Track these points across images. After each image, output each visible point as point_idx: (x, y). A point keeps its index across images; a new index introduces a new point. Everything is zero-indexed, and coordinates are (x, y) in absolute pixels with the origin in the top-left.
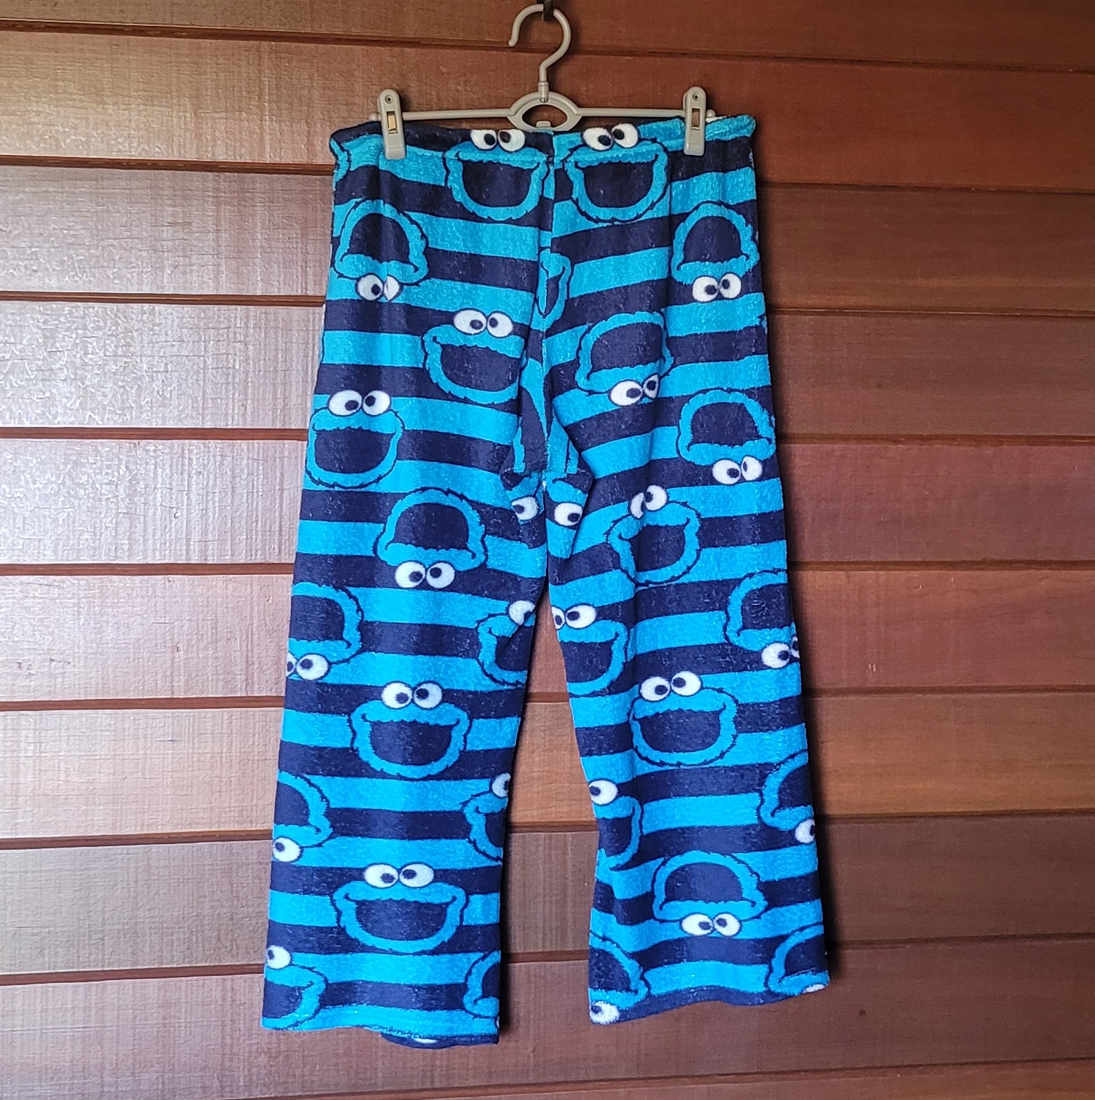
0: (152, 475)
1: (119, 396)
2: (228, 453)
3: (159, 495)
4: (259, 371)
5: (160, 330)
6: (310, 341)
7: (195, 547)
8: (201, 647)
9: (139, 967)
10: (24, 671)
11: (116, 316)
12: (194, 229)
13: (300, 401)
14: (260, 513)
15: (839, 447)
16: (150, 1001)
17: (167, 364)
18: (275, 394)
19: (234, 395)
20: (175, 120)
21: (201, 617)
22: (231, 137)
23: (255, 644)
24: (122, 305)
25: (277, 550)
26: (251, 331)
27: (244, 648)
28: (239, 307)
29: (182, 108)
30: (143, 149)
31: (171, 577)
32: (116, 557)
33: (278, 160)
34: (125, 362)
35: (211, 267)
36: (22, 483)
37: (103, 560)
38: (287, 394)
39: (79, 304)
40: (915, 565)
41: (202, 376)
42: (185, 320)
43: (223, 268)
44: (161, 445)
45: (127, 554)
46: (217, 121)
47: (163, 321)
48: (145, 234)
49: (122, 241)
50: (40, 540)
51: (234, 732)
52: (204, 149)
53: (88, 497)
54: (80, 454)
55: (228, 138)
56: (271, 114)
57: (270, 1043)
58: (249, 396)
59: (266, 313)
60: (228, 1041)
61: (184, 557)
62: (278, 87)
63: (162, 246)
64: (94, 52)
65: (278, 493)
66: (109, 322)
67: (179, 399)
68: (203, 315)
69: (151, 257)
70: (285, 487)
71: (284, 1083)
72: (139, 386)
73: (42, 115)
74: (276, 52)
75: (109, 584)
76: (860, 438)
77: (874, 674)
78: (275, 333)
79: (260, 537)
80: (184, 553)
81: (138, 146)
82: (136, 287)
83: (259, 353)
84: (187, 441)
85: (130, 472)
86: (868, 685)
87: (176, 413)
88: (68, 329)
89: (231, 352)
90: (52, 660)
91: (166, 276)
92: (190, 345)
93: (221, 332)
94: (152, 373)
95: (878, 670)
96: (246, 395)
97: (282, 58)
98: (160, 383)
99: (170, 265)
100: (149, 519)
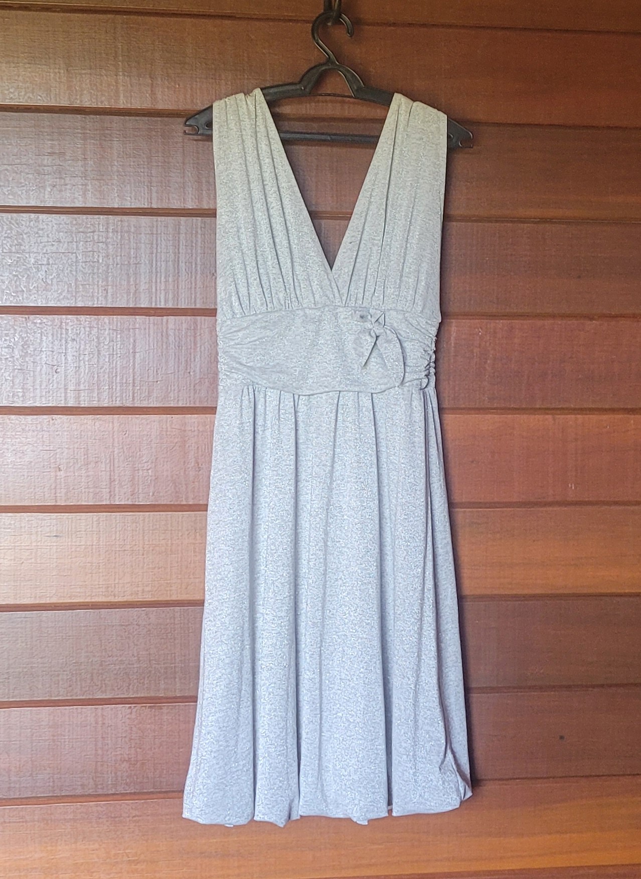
0: (38, 341)
1: (13, 282)
2: (95, 326)
3: (44, 356)
4: (117, 264)
5: (44, 233)
6: (155, 242)
7: (71, 394)
8: (76, 468)
9: (35, 699)
11: (10, 222)
12: (67, 158)
13: (147, 286)
14: (118, 370)
15: (548, 322)
16: (43, 723)
17: (48, 259)
18: (129, 282)
19: (98, 282)
20: (52, 75)
21: (76, 446)
22: (95, 88)
23: (116, 465)
24: (15, 215)
25: (131, 397)
26: (111, 234)
27: (108, 469)
28: (102, 217)
29: (57, 66)
30: (29, 97)
31: (54, 417)
32: (14, 402)
33: (129, 106)
34: (18, 257)
35: (80, 186)
37: (4, 403)
38: (138, 282)
40: (605, 411)
41: (74, 268)
42: (61, 226)
43: (89, 187)
44: (46, 319)
45: (21, 399)
46: (84, 76)
47: (45, 226)
48: (31, 161)
49: (14, 167)
51: (101, 530)
52: (74, 97)
55: (93, 90)
56: (124, 71)
58: (110, 283)
59: (121, 221)
60: (100, 752)
61: (63, 402)
62: (129, 50)
63: (43, 169)
65: (132, 355)
66: (5, 227)
67: (57, 285)
68: (74, 222)
69: (36, 179)
70: (137, 350)
71: (141, 783)
72: (28, 275)
74: (127, 23)
75: (8, 421)
76: (563, 316)
77: (573, 492)
78: (128, 236)
79: (118, 388)
80: (63, 398)
81: (25, 95)
82: (25, 201)
83: (116, 251)
84: (64, 316)
85: (23, 338)
86: (568, 499)
87: (56, 295)
89: (96, 250)
91: (47, 193)
92: (66, 245)
93: (88, 235)
94: (38, 265)
95: (576, 488)
96: (107, 282)
97: (131, 28)
98: (44, 273)
99: (50, 185)
100: (37, 373)
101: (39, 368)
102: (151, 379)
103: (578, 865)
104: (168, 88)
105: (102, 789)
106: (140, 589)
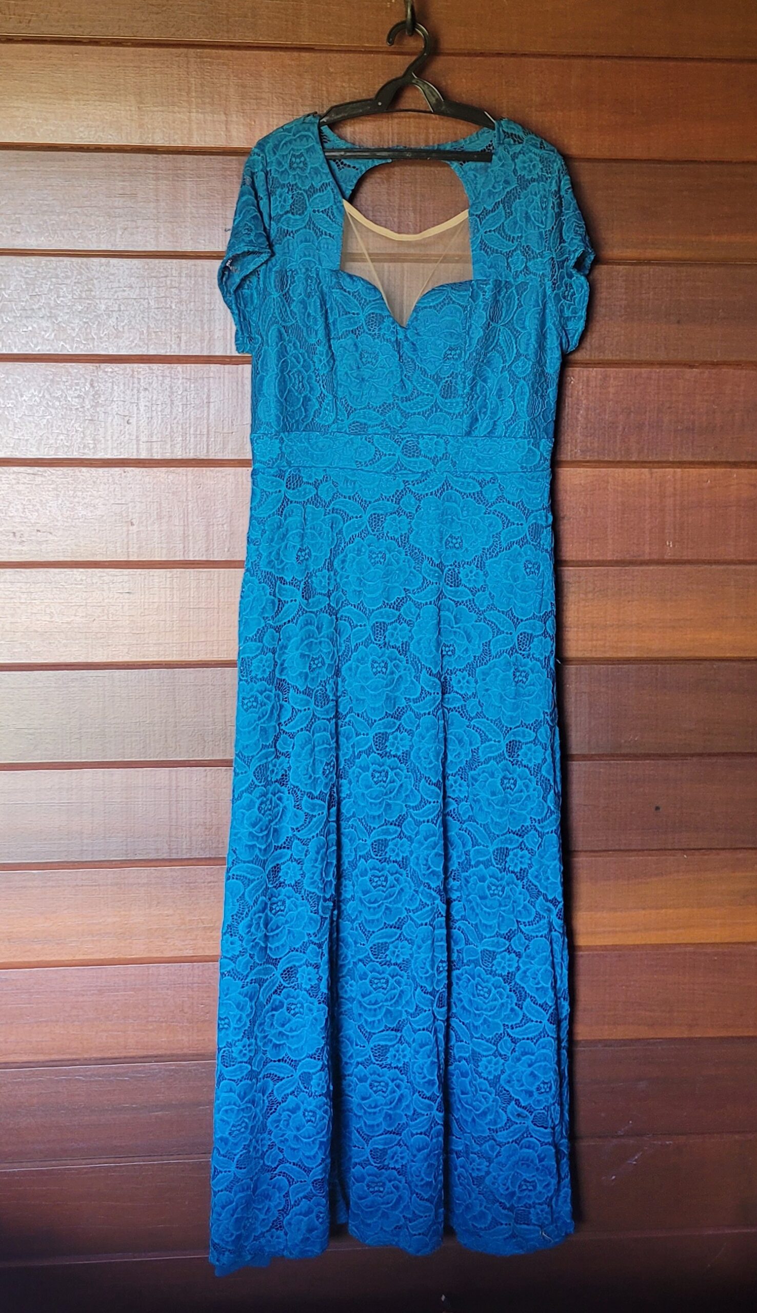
0: (110, 390)
1: (84, 330)
2: (168, 375)
3: (115, 406)
5: (115, 279)
7: (143, 446)
8: (149, 523)
9: (108, 760)
10: (18, 539)
11: (81, 267)
12: (139, 199)
14: (192, 420)
15: (644, 371)
16: (116, 785)
17: (120, 305)
18: (202, 328)
19: (171, 329)
20: (123, 113)
21: (149, 499)
22: (167, 126)
23: (190, 520)
24: (85, 259)
25: (205, 449)
26: (184, 279)
27: (182, 523)
28: (175, 261)
29: (128, 103)
30: (99, 136)
31: (127, 469)
32: (85, 454)
33: (203, 144)
34: (89, 304)
35: (152, 229)
36: (13, 396)
37: (76, 455)
38: (212, 329)
39: (53, 258)
40: (705, 464)
41: (146, 314)
42: (133, 271)
43: (162, 230)
44: (116, 367)
45: (92, 451)
46: (156, 113)
47: (116, 271)
48: (101, 204)
49: (84, 209)
50: (27, 440)
51: (175, 587)
52: (146, 136)
53: (63, 407)
54: (55, 374)
55: (165, 128)
56: (197, 107)
57: (205, 818)
58: (183, 330)
59: (195, 265)
60: (174, 816)
61: (135, 454)
62: (202, 85)
63: (114, 212)
64: (60, 59)
65: (206, 405)
66: (75, 272)
67: (129, 332)
68: (146, 267)
69: (106, 222)
70: (212, 400)
72: (99, 322)
73: (21, 110)
74: (200, 57)
75: (79, 474)
76: (662, 364)
77: (670, 550)
78: (202, 281)
79: (192, 439)
80: (135, 450)
81: (96, 134)
82: (96, 245)
84: (136, 365)
85: (94, 389)
86: (666, 557)
87: (128, 343)
88: (44, 278)
89: (168, 295)
90: (38, 531)
91: (118, 236)
92: (138, 290)
93: (161, 280)
94: (109, 312)
95: (674, 546)
96: (181, 329)
97: (204, 62)
98: (115, 320)
99: (121, 228)
100: (108, 424)
101: (110, 418)
102: (225, 431)
103: (674, 942)
104: (243, 124)
105: (177, 853)
106: (215, 648)
